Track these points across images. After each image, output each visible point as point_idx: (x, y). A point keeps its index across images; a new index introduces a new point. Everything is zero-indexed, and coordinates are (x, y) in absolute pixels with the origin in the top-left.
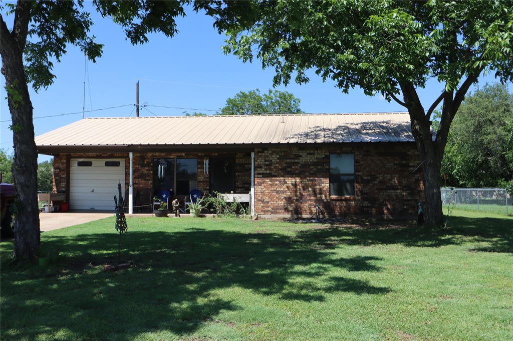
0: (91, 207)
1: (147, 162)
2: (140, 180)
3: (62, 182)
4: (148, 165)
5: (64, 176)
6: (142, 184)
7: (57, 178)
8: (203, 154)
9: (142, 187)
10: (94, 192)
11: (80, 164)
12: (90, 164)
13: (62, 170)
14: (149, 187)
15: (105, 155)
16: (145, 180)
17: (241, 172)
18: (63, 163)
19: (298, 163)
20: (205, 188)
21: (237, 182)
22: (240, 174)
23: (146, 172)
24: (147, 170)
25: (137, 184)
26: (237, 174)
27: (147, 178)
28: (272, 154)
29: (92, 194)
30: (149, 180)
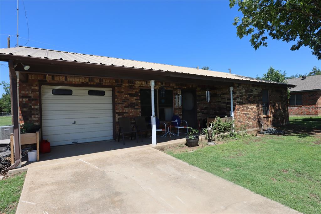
0: (73, 141)
1: (135, 92)
2: (129, 108)
3: (34, 114)
4: (136, 95)
5: (36, 107)
6: (131, 112)
7: (25, 109)
8: (177, 87)
9: (132, 116)
10: (77, 123)
11: (56, 92)
12: (69, 93)
13: (33, 100)
14: (138, 116)
15: (92, 83)
16: (134, 109)
17: (199, 101)
18: (34, 91)
19: (252, 95)
20: (179, 113)
21: (198, 108)
22: (199, 102)
23: (134, 101)
24: (136, 100)
25: (127, 113)
26: (197, 102)
27: (136, 107)
28: (242, 89)
29: (74, 126)
30: (138, 109)
